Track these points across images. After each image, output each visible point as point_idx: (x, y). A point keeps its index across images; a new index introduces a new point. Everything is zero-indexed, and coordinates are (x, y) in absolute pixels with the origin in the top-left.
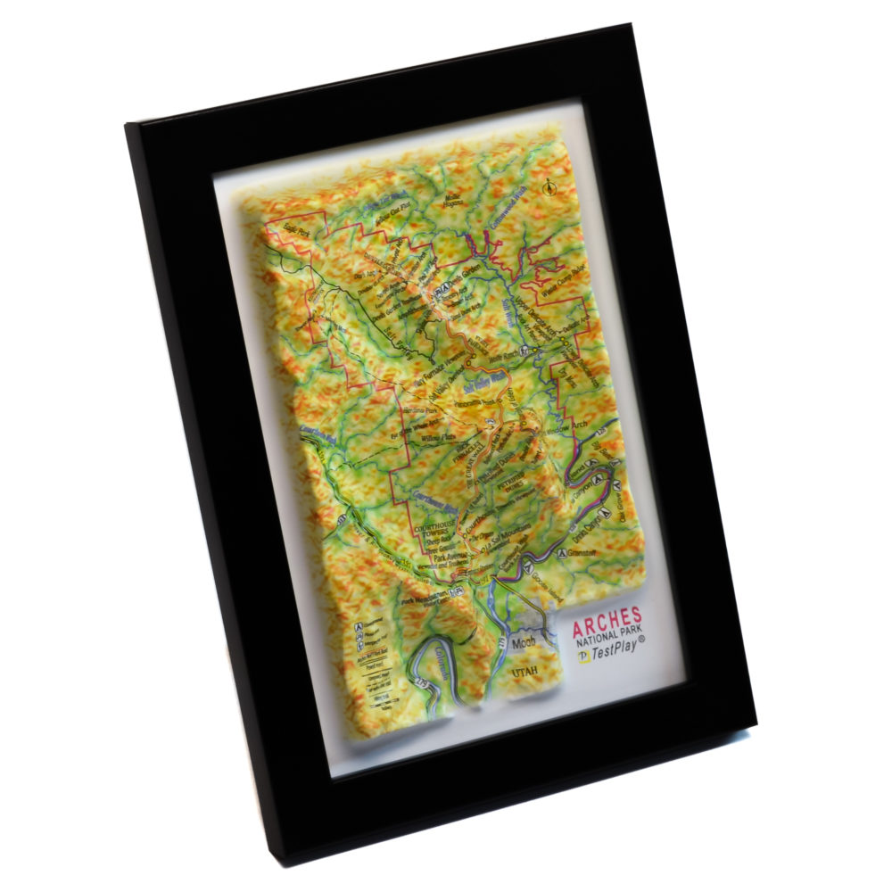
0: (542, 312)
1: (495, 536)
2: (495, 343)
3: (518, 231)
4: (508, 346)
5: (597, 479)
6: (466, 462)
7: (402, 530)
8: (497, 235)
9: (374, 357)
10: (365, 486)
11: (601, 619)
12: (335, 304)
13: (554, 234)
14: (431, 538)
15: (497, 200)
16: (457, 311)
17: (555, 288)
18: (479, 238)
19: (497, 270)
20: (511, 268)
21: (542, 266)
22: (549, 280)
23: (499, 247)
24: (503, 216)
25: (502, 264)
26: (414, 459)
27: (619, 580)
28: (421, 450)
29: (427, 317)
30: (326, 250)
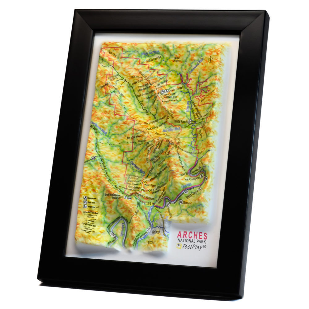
0: (199, 108)
1: (156, 187)
2: (177, 114)
3: (197, 75)
4: (184, 118)
5: (202, 176)
6: (147, 151)
7: (121, 173)
8: (191, 76)
9: (133, 109)
10: (113, 153)
11: (191, 233)
12: (122, 85)
13: (209, 78)
14: (131, 179)
15: (192, 62)
16: (167, 100)
17: (205, 99)
18: (185, 76)
19: (188, 90)
20: (193, 89)
21: (203, 90)
22: (204, 96)
23: (190, 81)
24: (194, 69)
25: (190, 87)
26: (134, 149)
28: (137, 146)
29: (155, 99)
30: (122, 63)
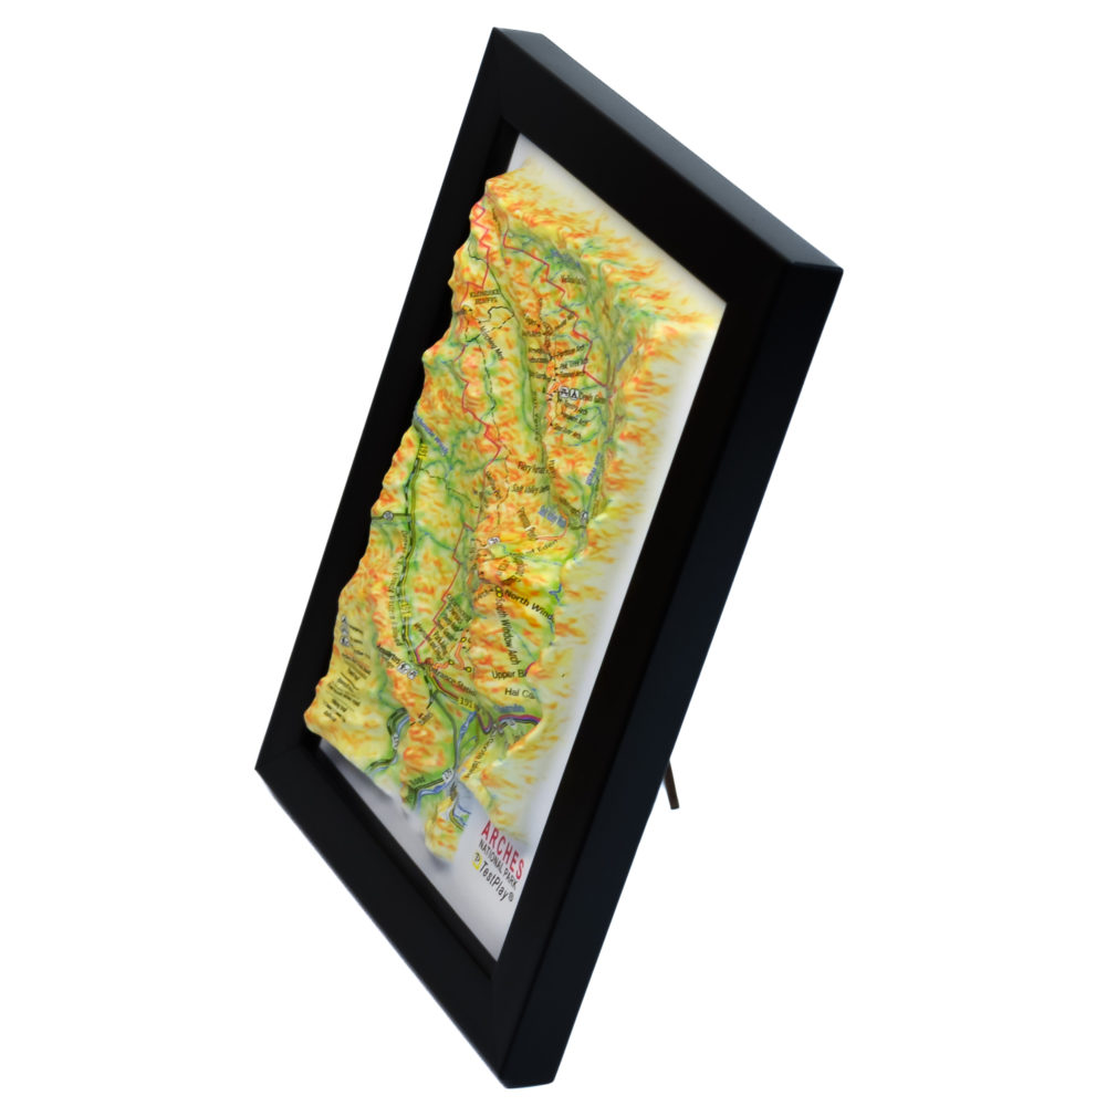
2: (564, 484)
4: (576, 499)
7: (441, 584)
9: (513, 408)
10: (445, 516)
11: (502, 841)
12: (505, 326)
14: (449, 615)
16: (563, 424)
30: (507, 262)
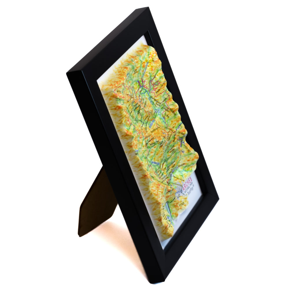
0: (156, 98)
3: (148, 76)
6: (162, 148)
8: (144, 79)
13: (156, 74)
15: (143, 68)
17: (159, 90)
18: (141, 81)
19: (145, 90)
20: (148, 88)
21: (155, 85)
22: (157, 88)
23: (145, 82)
24: (145, 72)
25: (146, 87)
26: (149, 152)
27: (192, 169)
28: (150, 148)
29: (140, 109)
